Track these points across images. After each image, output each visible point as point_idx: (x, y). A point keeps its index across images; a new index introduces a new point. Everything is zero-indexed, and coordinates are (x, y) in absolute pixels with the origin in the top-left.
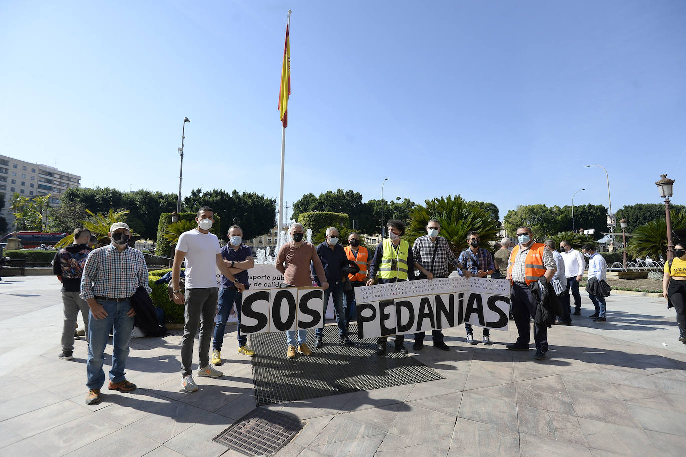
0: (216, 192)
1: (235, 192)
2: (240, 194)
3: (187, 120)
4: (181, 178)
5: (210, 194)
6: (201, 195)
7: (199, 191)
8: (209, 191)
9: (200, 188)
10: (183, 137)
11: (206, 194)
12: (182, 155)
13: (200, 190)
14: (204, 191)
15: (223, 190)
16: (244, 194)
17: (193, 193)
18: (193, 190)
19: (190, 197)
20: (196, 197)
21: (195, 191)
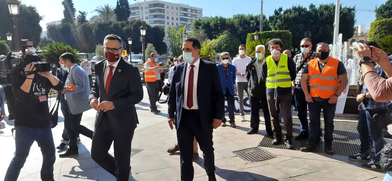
0: (295, 9)
1: (312, 6)
2: (317, 7)
4: (262, 3)
5: (290, 10)
6: (282, 13)
7: (281, 10)
8: (288, 8)
11: (286, 12)
13: (282, 8)
15: (301, 6)
16: (321, 7)
17: (276, 13)
18: (276, 10)
19: (273, 16)
20: (278, 15)
21: (277, 10)
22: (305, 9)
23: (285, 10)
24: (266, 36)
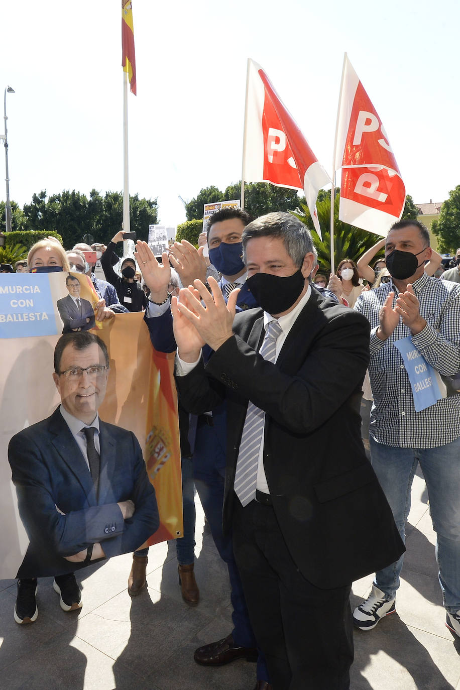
0: (66, 195)
1: (94, 193)
2: (102, 195)
3: (10, 90)
4: (7, 181)
5: (58, 198)
6: (46, 200)
7: (43, 195)
8: (57, 194)
9: (44, 191)
10: (6, 118)
11: (52, 200)
12: (6, 145)
13: (45, 192)
14: (50, 194)
15: (76, 192)
16: (107, 195)
17: (35, 199)
18: (35, 194)
19: (32, 205)
20: (38, 205)
21: (37, 195)
22: (84, 197)
23: (51, 195)
24: (18, 239)
